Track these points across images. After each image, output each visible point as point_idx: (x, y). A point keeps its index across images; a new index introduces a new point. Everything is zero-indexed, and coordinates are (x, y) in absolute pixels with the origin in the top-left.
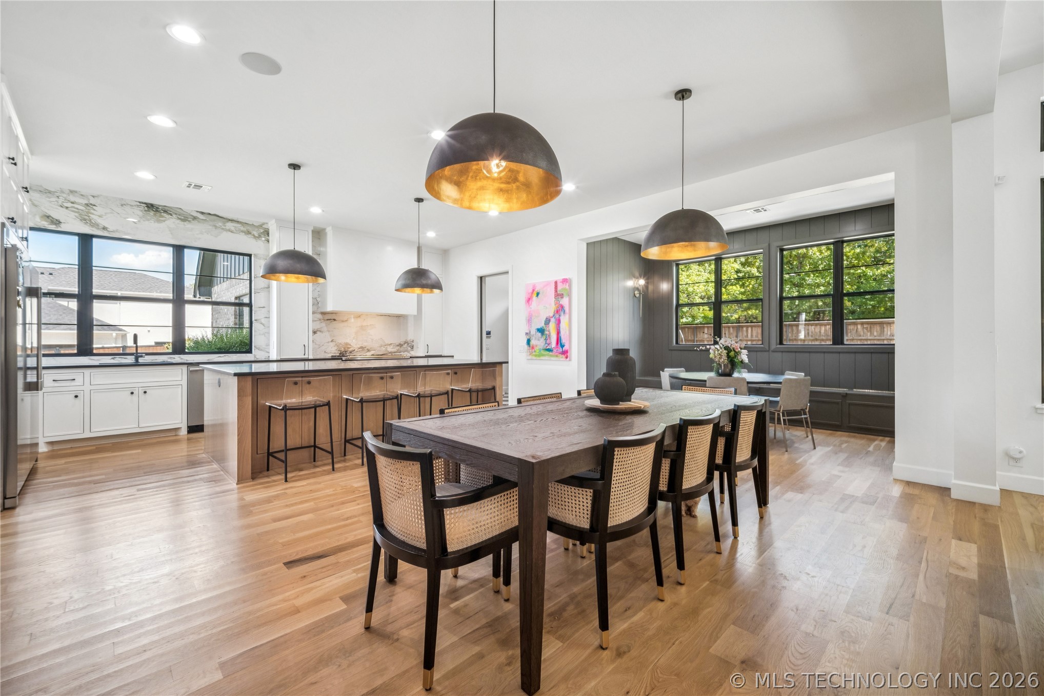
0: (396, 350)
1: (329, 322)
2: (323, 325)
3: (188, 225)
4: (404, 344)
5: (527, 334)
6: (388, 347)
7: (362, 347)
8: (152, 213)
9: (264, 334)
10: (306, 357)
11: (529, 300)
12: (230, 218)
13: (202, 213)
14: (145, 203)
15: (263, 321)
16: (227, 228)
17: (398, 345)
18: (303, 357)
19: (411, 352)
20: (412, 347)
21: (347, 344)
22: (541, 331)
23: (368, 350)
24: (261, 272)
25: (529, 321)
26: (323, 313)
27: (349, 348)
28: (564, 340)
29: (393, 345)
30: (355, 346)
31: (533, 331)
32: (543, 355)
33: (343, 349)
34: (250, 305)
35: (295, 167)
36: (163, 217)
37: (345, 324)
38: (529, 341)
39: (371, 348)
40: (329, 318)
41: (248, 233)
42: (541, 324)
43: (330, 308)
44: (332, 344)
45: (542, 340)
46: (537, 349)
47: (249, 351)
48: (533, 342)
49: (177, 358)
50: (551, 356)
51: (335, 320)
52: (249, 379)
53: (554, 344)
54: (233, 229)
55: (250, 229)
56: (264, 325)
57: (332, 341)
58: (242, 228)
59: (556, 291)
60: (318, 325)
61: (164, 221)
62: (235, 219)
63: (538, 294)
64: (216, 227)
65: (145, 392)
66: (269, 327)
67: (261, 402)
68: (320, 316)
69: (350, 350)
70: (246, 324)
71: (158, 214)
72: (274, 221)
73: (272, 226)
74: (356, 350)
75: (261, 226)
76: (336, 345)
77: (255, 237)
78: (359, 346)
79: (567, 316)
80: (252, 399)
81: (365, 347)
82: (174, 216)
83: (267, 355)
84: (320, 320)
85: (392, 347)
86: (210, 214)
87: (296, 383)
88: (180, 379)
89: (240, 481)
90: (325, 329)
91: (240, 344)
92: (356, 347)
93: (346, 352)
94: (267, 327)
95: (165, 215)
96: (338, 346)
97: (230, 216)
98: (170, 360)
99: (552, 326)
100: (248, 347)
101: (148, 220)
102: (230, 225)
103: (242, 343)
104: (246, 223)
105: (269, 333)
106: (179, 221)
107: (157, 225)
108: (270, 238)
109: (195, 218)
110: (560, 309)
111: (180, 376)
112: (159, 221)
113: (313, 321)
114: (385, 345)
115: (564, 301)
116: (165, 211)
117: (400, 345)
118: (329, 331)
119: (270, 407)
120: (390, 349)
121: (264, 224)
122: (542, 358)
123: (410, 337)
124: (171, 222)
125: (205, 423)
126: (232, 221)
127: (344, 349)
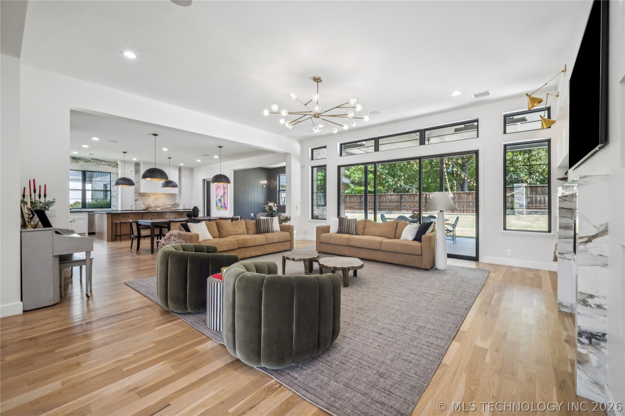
1: (142, 196)
2: (140, 197)
3: (88, 164)
4: (175, 204)
5: (216, 201)
8: (75, 160)
9: (116, 201)
10: (132, 209)
11: (217, 189)
13: (93, 159)
14: (72, 157)
15: (115, 196)
16: (102, 164)
17: (172, 205)
18: (131, 209)
20: (178, 206)
21: (149, 205)
22: (220, 200)
23: (159, 207)
24: (114, 184)
25: (217, 196)
26: (140, 193)
28: (226, 204)
31: (218, 200)
32: (220, 209)
33: (148, 207)
34: (110, 191)
35: (125, 152)
36: (78, 161)
37: (149, 197)
38: (216, 204)
40: (142, 195)
41: (110, 165)
42: (220, 198)
43: (141, 192)
45: (220, 203)
46: (219, 206)
47: (110, 207)
48: (218, 204)
49: (83, 210)
50: (222, 209)
51: (144, 196)
52: (110, 215)
53: (223, 205)
54: (104, 164)
55: (110, 163)
56: (116, 198)
57: (143, 204)
58: (107, 164)
59: (223, 187)
60: (137, 198)
61: (79, 163)
62: (105, 160)
63: (219, 187)
64: (98, 164)
65: (74, 221)
66: (118, 199)
67: (114, 221)
68: (138, 194)
69: (151, 207)
70: (109, 198)
71: (77, 160)
72: (120, 161)
73: (119, 163)
75: (115, 162)
77: (112, 166)
78: (155, 206)
79: (226, 195)
80: (111, 220)
82: (82, 161)
83: (117, 209)
84: (138, 196)
85: (169, 206)
86: (95, 159)
87: (124, 216)
88: (85, 217)
89: (108, 241)
90: (140, 199)
91: (107, 205)
94: (117, 199)
95: (79, 160)
96: (146, 205)
97: (103, 160)
98: (81, 211)
99: (223, 198)
100: (109, 206)
101: (73, 163)
102: (103, 163)
103: (107, 204)
105: (118, 201)
106: (84, 162)
107: (76, 164)
108: (118, 167)
109: (90, 161)
110: (224, 193)
111: (85, 216)
112: (77, 163)
113: (135, 196)
115: (226, 190)
116: (79, 159)
117: (173, 205)
118: (142, 200)
119: (116, 223)
120: (168, 207)
121: (116, 161)
122: (220, 210)
123: (177, 202)
124: (81, 163)
125: (96, 232)
126: (104, 161)
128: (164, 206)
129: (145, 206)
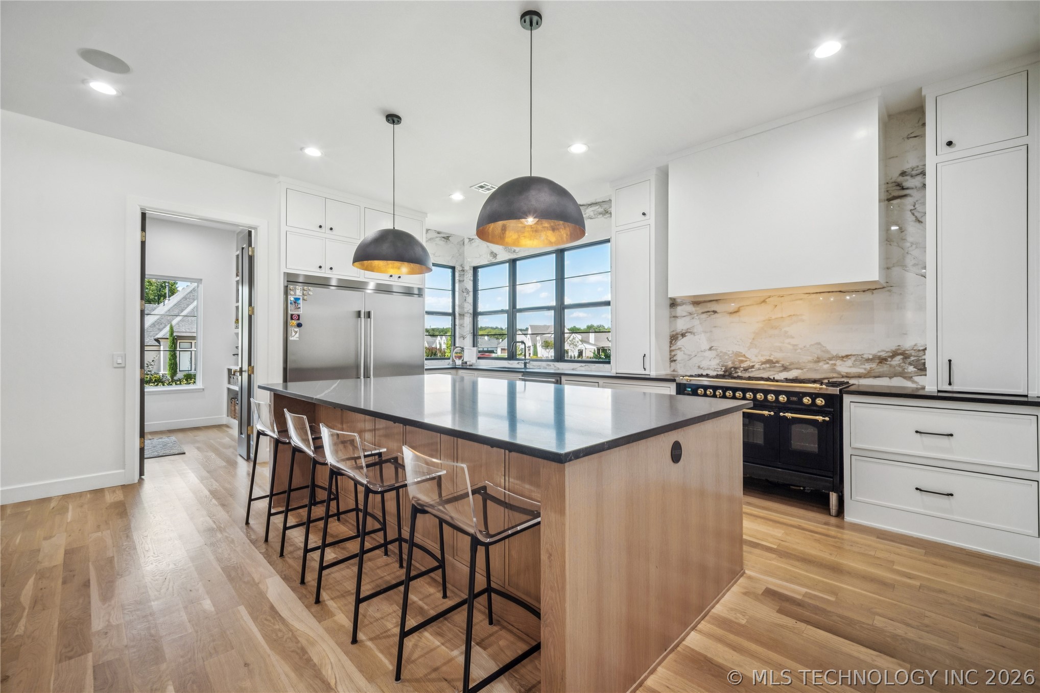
0: (862, 371)
1: (703, 315)
2: (694, 320)
4: (893, 357)
6: (839, 362)
7: (769, 362)
12: (589, 203)
17: (868, 360)
19: (916, 378)
21: (738, 354)
23: (785, 369)
27: (742, 361)
29: (853, 358)
30: (754, 359)
33: (730, 364)
37: (736, 319)
39: (792, 364)
44: (712, 354)
51: (715, 312)
57: (710, 349)
60: (682, 321)
69: (745, 365)
74: (757, 366)
76: (717, 355)
78: (763, 359)
81: (777, 362)
84: (688, 311)
85: (849, 362)
90: (697, 328)
92: (757, 361)
93: (735, 368)
96: (721, 358)
104: (603, 202)
114: (830, 359)
117: (882, 360)
118: (706, 333)
123: (908, 341)
127: (733, 363)
128: (818, 360)
129: (717, 361)
